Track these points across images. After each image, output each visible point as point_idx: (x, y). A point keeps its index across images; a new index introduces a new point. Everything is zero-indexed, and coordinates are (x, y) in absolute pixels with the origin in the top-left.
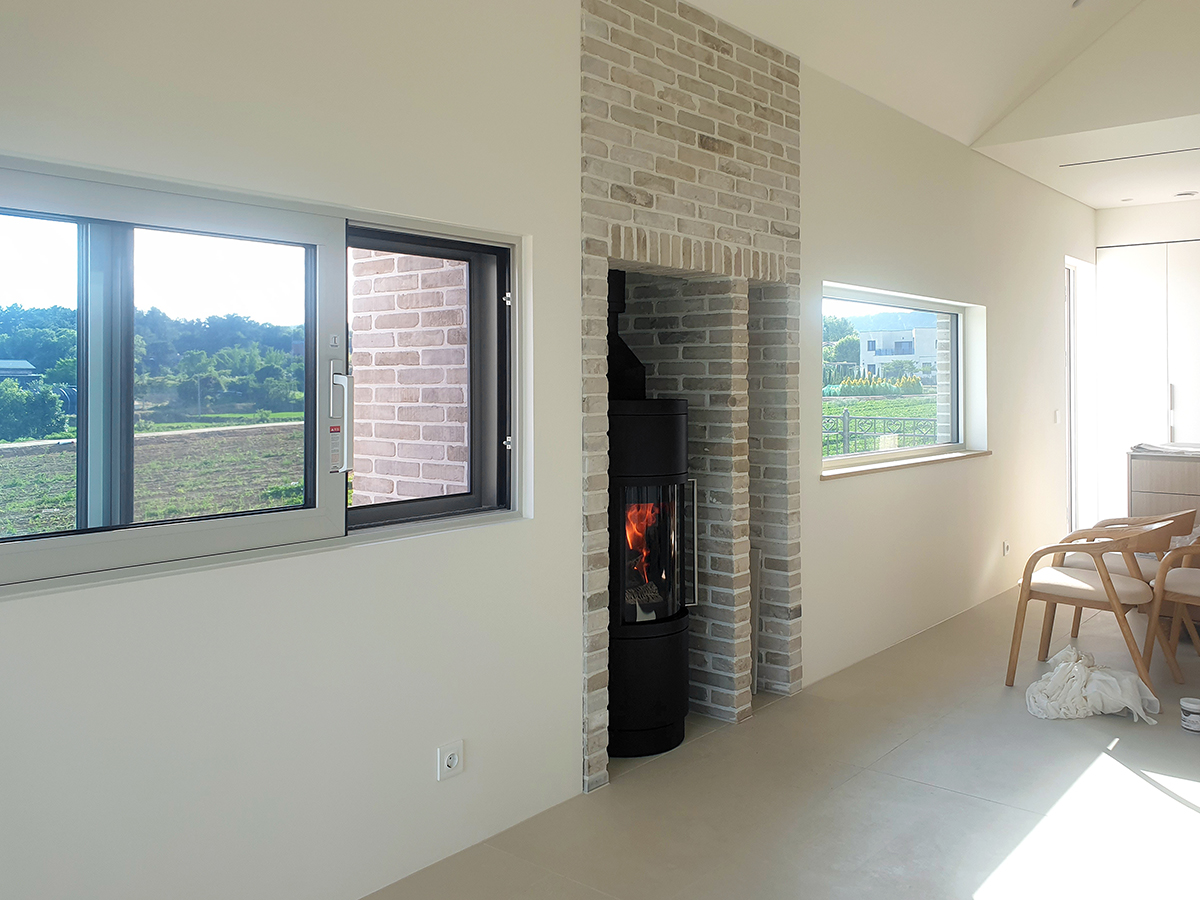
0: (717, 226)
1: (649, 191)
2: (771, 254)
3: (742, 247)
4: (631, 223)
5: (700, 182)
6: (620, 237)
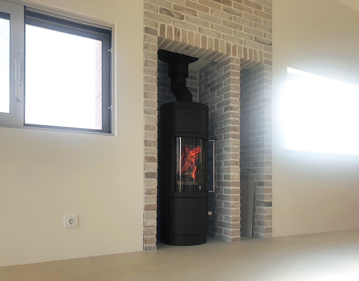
2: (255, 50)
3: (237, 44)
4: (171, 25)
5: (211, 14)
6: (164, 29)
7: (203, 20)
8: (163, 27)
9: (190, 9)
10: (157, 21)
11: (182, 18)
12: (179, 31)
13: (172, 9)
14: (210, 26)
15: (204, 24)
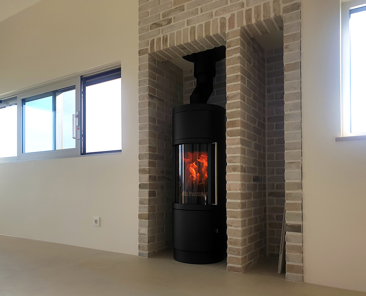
0: (214, 11)
1: (169, 17)
2: (265, 4)
3: (235, 12)
4: (160, 35)
7: (191, 10)
8: (152, 43)
9: (177, 7)
10: (148, 39)
11: (170, 21)
12: (167, 37)
13: (161, 19)
14: (199, 11)
15: (193, 13)
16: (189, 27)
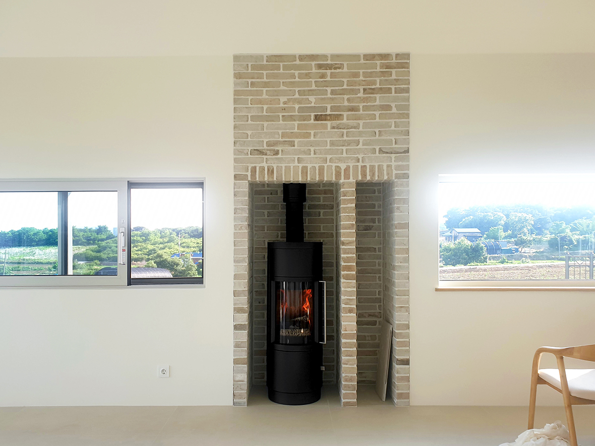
0: (329, 157)
1: (276, 148)
2: (379, 166)
3: (351, 165)
4: (265, 165)
5: (314, 138)
6: (256, 172)
7: (303, 148)
8: (254, 170)
9: (286, 140)
10: (248, 165)
11: (277, 153)
12: (273, 169)
13: (265, 147)
14: (312, 152)
15: (305, 153)
16: (301, 165)
